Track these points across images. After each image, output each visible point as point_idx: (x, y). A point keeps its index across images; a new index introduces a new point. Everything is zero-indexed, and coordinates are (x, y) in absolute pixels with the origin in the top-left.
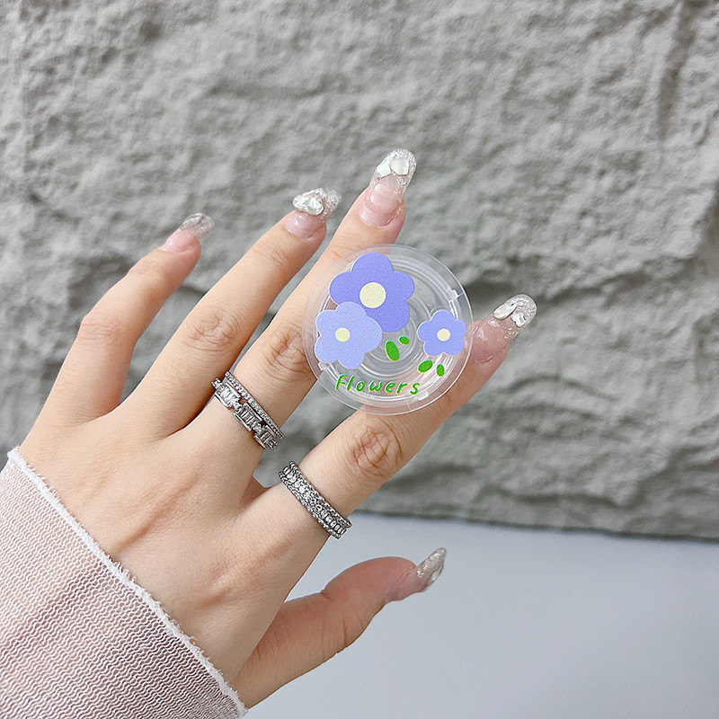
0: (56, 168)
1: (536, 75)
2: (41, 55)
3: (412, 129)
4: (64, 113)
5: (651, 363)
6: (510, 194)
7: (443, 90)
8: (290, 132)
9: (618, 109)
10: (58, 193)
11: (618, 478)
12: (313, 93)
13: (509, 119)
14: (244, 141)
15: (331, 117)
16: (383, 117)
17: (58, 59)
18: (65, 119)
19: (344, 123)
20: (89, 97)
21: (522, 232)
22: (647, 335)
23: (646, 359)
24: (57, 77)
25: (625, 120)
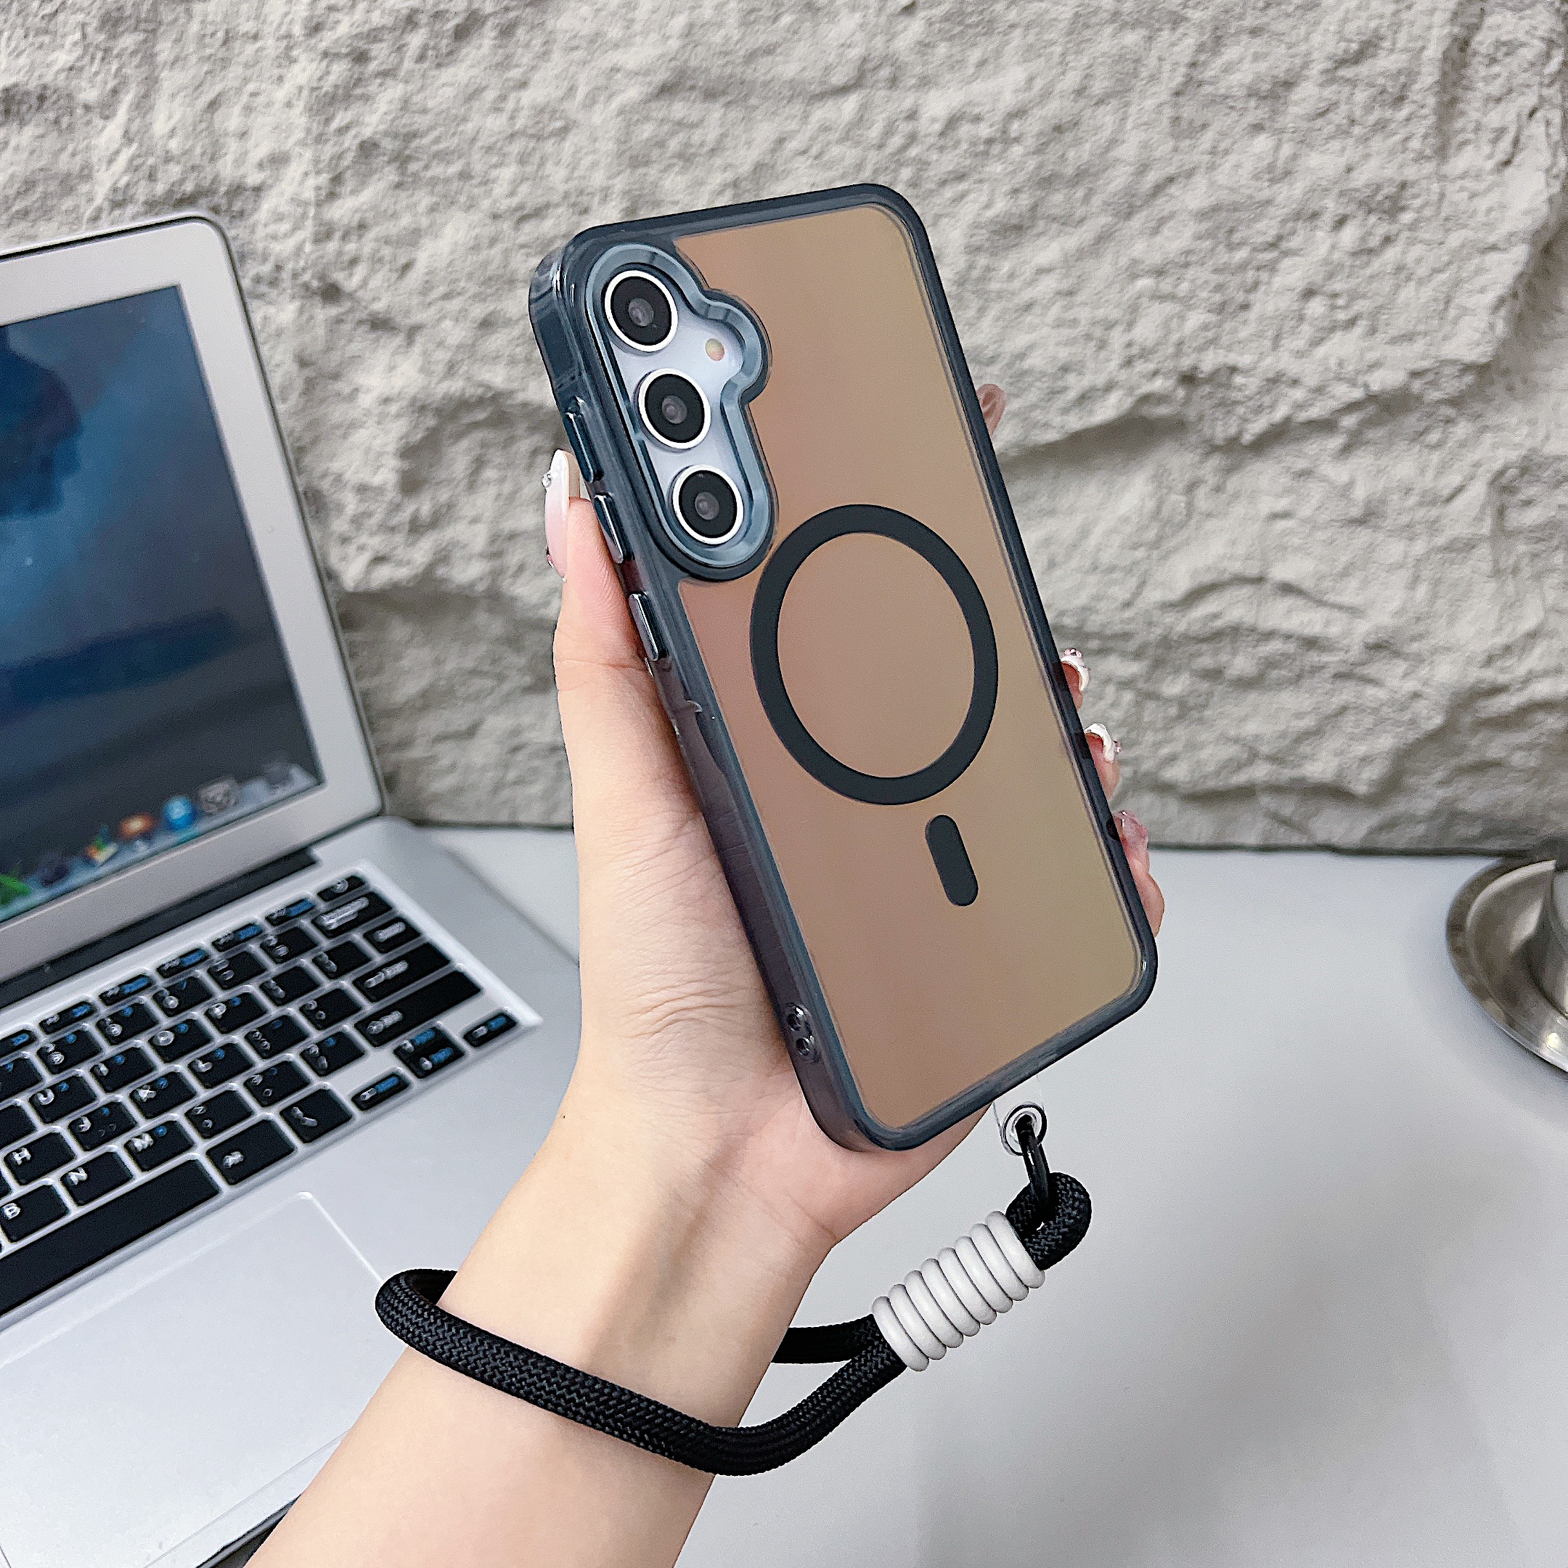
0: (371, 235)
1: (1231, 53)
2: (343, 28)
3: (1017, 150)
4: (386, 134)
5: (1420, 547)
6: (1185, 262)
7: (1072, 80)
8: (801, 159)
9: (1368, 109)
10: (376, 282)
11: (1361, 749)
12: (844, 90)
13: (1182, 130)
14: (717, 179)
15: (874, 133)
16: (965, 130)
17: (374, 35)
18: (388, 145)
19: (896, 141)
20: (430, 104)
21: (1205, 327)
22: (1412, 500)
23: (1411, 539)
24: (373, 66)
25: (1381, 126)
